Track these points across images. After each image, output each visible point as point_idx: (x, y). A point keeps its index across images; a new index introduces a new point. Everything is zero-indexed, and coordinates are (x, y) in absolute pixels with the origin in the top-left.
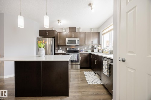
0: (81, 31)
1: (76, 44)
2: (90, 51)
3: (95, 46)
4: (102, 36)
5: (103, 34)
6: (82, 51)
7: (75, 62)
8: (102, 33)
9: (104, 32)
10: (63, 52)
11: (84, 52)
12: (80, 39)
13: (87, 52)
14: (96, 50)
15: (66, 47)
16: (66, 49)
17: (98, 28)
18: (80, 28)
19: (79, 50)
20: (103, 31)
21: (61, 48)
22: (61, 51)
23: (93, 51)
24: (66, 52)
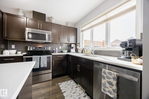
0: (53, 21)
1: (45, 40)
2: (67, 51)
3: (73, 45)
4: (81, 33)
5: (82, 31)
6: (56, 51)
7: (44, 69)
8: (81, 29)
9: (83, 29)
10: (20, 54)
11: (58, 52)
12: (52, 33)
13: (62, 52)
14: (73, 50)
15: (26, 45)
16: (27, 47)
17: (75, 24)
18: (51, 17)
19: (50, 50)
20: (82, 27)
21: (13, 46)
22: (15, 51)
23: (69, 51)
24: (25, 53)
